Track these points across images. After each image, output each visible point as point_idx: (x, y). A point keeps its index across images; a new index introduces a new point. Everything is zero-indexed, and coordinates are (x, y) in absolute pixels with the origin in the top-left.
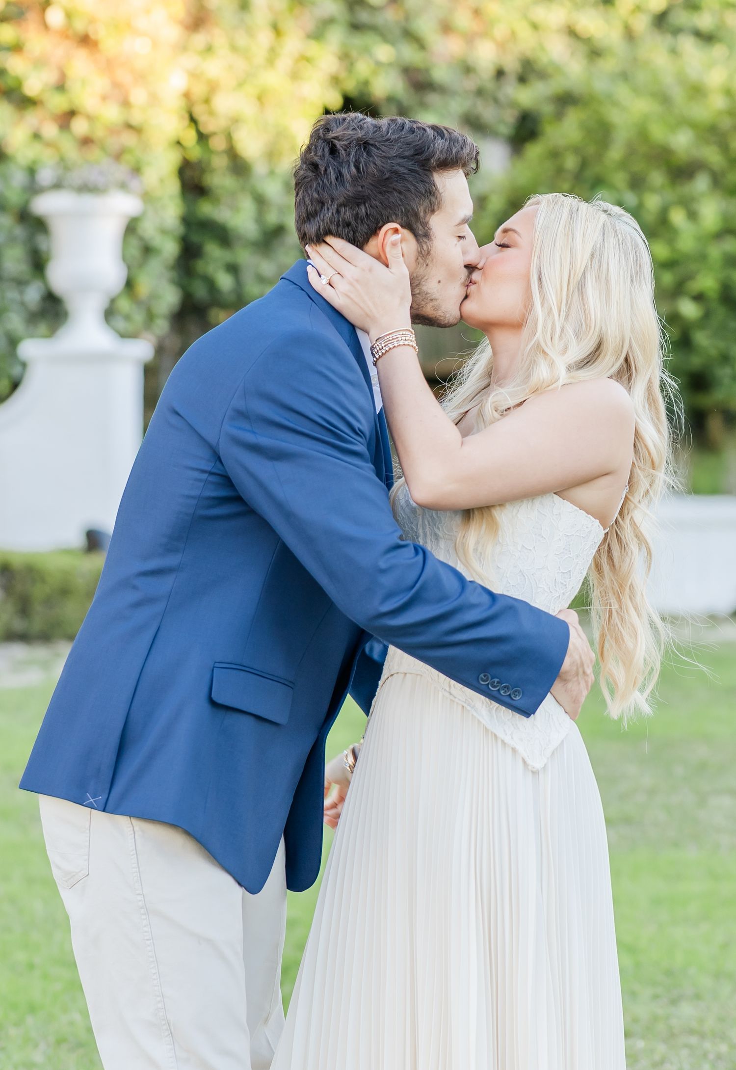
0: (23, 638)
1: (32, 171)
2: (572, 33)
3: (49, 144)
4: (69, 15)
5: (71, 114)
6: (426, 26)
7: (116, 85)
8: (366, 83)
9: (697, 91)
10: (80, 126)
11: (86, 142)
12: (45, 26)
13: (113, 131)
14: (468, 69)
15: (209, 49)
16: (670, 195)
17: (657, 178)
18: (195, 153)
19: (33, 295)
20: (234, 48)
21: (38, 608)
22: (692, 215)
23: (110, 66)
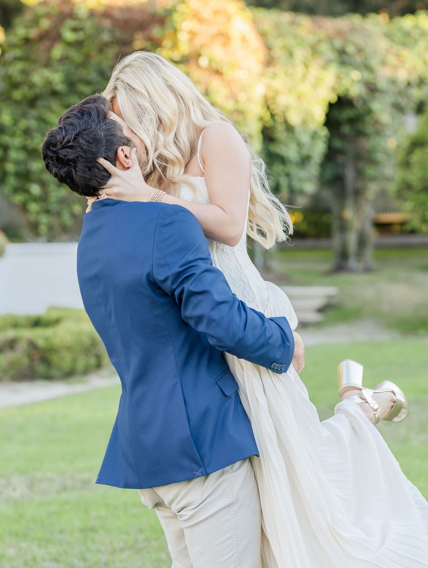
4: (210, 61)
6: (374, 63)
7: (232, 92)
8: (347, 90)
12: (198, 66)
14: (394, 82)
15: (275, 75)
18: (270, 123)
20: (286, 74)
23: (229, 84)
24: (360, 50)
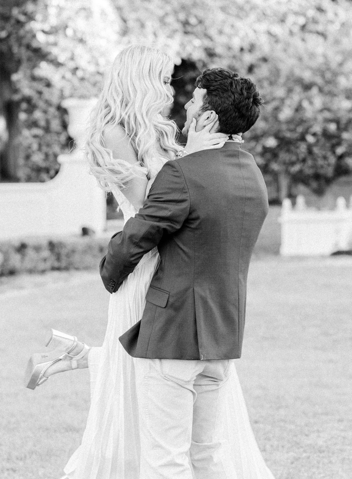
0: (58, 269)
1: (62, 91)
2: (269, 33)
3: (68, 81)
4: (75, 32)
5: (77, 69)
6: (213, 32)
7: (93, 57)
8: (190, 54)
9: (312, 55)
10: (80, 73)
11: (82, 79)
12: (66, 36)
13: (92, 75)
14: (229, 48)
16: (303, 95)
17: (298, 89)
19: (63, 138)
21: (64, 258)
22: (311, 103)
23: (91, 50)
24: (201, 22)
